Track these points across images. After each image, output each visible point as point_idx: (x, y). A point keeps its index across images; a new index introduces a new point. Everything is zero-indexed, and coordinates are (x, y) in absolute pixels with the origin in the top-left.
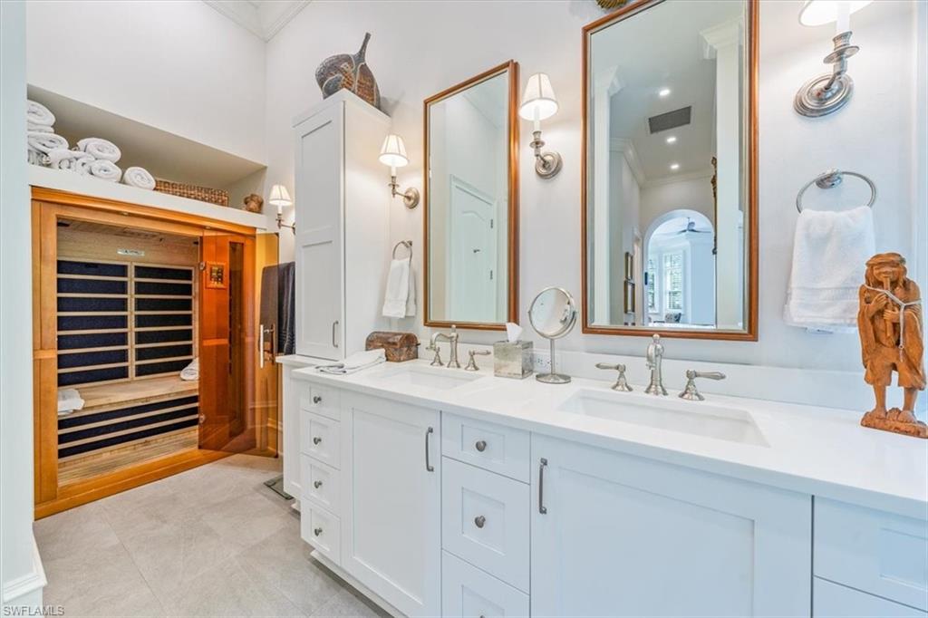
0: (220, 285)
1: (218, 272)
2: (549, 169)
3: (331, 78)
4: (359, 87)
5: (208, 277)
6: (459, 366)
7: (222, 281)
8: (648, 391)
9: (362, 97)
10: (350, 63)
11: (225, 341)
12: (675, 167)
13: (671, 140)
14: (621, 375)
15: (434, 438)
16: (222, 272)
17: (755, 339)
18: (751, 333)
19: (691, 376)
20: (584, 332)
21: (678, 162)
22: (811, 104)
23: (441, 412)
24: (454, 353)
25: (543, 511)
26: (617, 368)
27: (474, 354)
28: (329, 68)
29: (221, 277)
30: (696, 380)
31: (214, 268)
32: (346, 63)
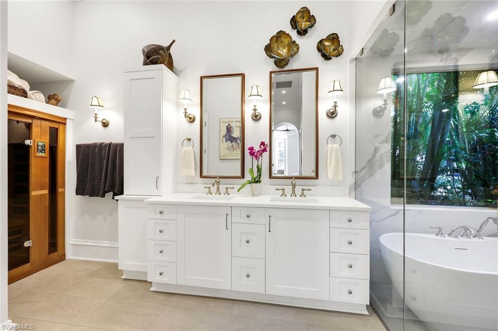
0: (43, 155)
1: (42, 147)
2: (256, 118)
3: (155, 57)
4: (168, 63)
5: (36, 150)
6: (220, 194)
7: (44, 152)
8: (291, 196)
9: (168, 68)
10: (164, 51)
11: (46, 192)
12: (284, 103)
13: (284, 92)
14: (284, 192)
15: (229, 217)
16: (45, 147)
17: (318, 179)
18: (317, 177)
19: (303, 190)
20: (270, 178)
21: (285, 101)
22: (330, 115)
23: (232, 207)
24: (218, 189)
25: (270, 231)
26: (282, 189)
27: (228, 188)
28: (154, 51)
29: (44, 150)
30: (304, 191)
31: (39, 144)
32: (162, 51)
